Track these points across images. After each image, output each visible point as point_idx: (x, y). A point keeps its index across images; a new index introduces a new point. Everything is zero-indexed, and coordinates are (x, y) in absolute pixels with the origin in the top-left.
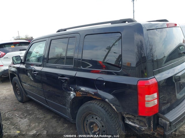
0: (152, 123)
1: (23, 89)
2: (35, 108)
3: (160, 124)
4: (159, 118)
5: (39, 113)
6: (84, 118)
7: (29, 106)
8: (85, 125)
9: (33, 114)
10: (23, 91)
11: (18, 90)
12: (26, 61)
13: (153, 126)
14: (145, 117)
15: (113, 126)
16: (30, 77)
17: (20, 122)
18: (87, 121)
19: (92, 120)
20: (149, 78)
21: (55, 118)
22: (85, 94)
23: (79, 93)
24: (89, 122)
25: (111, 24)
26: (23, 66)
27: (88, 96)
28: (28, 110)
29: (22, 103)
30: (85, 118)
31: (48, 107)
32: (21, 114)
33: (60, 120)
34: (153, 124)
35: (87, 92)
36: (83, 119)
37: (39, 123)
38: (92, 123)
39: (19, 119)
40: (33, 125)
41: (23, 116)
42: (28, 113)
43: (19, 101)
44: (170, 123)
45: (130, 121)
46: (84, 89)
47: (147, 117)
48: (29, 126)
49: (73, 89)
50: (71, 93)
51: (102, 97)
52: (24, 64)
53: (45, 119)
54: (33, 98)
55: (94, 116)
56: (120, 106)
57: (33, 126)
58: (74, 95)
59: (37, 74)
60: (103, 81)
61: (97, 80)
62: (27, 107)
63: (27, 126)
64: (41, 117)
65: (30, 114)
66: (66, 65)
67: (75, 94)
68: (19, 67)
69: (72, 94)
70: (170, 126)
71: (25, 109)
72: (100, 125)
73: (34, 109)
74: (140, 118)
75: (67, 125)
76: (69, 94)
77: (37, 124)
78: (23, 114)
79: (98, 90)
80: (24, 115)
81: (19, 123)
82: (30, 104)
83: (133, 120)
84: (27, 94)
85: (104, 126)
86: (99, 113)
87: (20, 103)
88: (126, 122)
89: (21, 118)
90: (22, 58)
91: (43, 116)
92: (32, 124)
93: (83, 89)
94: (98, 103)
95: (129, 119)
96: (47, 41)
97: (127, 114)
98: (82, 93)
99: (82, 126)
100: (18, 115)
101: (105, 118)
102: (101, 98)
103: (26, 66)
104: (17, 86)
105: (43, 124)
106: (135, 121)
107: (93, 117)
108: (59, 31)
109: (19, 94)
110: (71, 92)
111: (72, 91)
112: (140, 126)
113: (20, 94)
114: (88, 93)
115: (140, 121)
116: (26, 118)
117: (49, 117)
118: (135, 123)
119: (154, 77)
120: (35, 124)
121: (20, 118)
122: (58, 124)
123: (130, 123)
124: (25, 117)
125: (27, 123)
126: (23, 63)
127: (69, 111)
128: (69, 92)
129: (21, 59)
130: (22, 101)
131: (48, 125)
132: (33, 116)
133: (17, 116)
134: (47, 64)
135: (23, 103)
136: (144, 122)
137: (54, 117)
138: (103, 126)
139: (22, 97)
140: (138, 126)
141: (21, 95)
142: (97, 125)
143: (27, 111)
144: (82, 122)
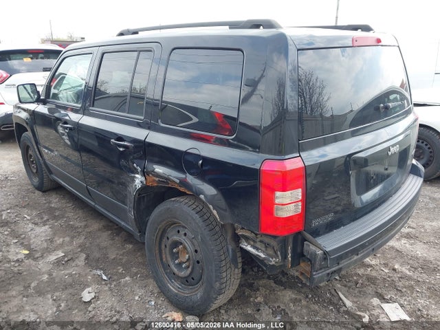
0: (289, 251)
1: (42, 162)
2: (69, 205)
3: (305, 254)
4: (305, 243)
5: (75, 217)
6: (160, 232)
7: (55, 201)
8: (163, 247)
9: (63, 217)
10: (43, 166)
11: (33, 161)
12: (49, 98)
13: (291, 257)
14: (275, 237)
15: (215, 252)
16: (64, 137)
17: (32, 232)
18: (168, 238)
19: (176, 238)
20: (287, 157)
21: (108, 230)
22: (164, 182)
23: (151, 178)
24: (170, 241)
25: (230, 28)
26: (42, 109)
27: (170, 186)
28: (53, 208)
29: (41, 193)
30: (164, 231)
31: (93, 204)
32: (36, 216)
33: (118, 235)
34: (292, 253)
35: (166, 176)
36: (160, 234)
37: (73, 238)
38: (176, 244)
39: (30, 225)
40: (60, 241)
41: (40, 221)
42: (52, 214)
43: (34, 186)
44: (325, 254)
45: (249, 244)
46: (161, 171)
47: (279, 238)
48: (51, 241)
49: (139, 169)
50: (135, 177)
51: (194, 190)
52: (44, 104)
53: (87, 230)
54: (63, 183)
55: (181, 229)
56: (225, 210)
57: (58, 242)
58: (141, 182)
59: (70, 129)
60: (199, 157)
61: (186, 153)
62: (50, 202)
63: (46, 241)
64: (78, 224)
65: (55, 218)
66: (128, 113)
67: (143, 179)
68: (34, 111)
69: (139, 180)
70: (325, 259)
71: (47, 204)
72: (190, 248)
73: (66, 207)
74: (267, 240)
75: (131, 246)
76: (133, 179)
77: (67, 239)
78: (40, 216)
79: (188, 174)
80: (42, 218)
81: (30, 233)
82: (58, 196)
83: (254, 241)
84: (51, 172)
85: (199, 250)
86: (190, 223)
87: (37, 192)
88: (241, 245)
89: (36, 224)
90: (40, 89)
91: (83, 224)
92: (56, 238)
93: (159, 169)
94: (190, 203)
95: (247, 239)
96: (95, 55)
97: (243, 228)
98: (157, 179)
99: (157, 248)
100: (29, 218)
101: (201, 234)
102: (193, 192)
103: (49, 109)
104: (30, 152)
105: (80, 240)
106: (258, 245)
107: (179, 232)
108: (121, 34)
109: (35, 171)
110: (137, 176)
111: (138, 174)
112: (268, 255)
113: (37, 170)
114: (169, 179)
115: (267, 246)
116: (47, 225)
117: (95, 225)
118: (257, 249)
119: (300, 156)
120: (64, 238)
121: (33, 223)
122: (111, 242)
123: (249, 248)
124: (45, 221)
125: (46, 236)
126: (44, 102)
127: (132, 215)
128: (133, 175)
129: (38, 92)
130: (41, 188)
131: (90, 243)
132: (62, 222)
133: (28, 220)
134: (91, 108)
135: (43, 192)
136: (273, 248)
137: (107, 228)
138: (196, 251)
139: (42, 179)
140: (262, 255)
141: (39, 173)
142: (185, 248)
143: (51, 211)
144: (158, 239)
